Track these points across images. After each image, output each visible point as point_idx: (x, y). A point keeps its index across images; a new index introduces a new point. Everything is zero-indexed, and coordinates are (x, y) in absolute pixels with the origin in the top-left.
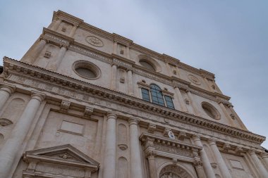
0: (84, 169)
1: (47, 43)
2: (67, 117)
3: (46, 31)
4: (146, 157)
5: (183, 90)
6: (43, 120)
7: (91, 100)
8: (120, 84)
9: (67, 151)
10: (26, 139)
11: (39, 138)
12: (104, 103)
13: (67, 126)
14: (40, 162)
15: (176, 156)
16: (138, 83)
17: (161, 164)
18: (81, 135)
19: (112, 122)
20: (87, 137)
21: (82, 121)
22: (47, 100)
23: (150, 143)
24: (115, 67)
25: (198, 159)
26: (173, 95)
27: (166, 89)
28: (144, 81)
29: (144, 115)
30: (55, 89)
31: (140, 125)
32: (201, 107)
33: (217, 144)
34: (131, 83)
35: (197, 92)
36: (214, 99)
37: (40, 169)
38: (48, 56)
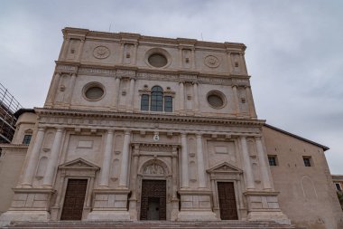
2: (82, 138)
3: (58, 63)
5: (187, 84)
6: (66, 144)
7: (95, 122)
8: (122, 98)
9: (80, 162)
10: (59, 157)
11: (66, 154)
12: (104, 123)
13: (82, 144)
15: (156, 153)
16: (140, 91)
17: (144, 160)
18: (91, 148)
19: (109, 136)
20: (95, 148)
21: (91, 138)
22: (66, 130)
23: (137, 147)
24: (118, 80)
25: (175, 153)
26: (174, 93)
27: (168, 88)
28: (146, 86)
29: (137, 125)
30: (70, 121)
31: (133, 133)
32: (205, 98)
33: (204, 136)
34: (131, 93)
35: (208, 80)
36: (229, 82)
37: (68, 173)
38: (63, 89)
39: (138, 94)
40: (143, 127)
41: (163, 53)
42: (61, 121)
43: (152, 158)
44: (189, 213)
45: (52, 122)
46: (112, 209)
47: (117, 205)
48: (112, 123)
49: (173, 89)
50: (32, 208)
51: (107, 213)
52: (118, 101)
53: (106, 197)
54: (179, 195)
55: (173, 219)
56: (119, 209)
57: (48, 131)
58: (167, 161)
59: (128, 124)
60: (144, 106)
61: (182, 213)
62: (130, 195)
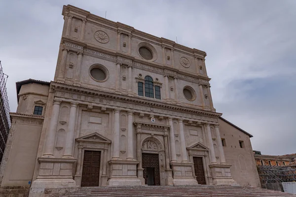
0: (104, 143)
1: (68, 52)
2: (92, 114)
3: (64, 40)
4: (136, 134)
5: (171, 78)
6: (80, 118)
8: (123, 82)
9: (95, 136)
10: (75, 131)
11: (80, 128)
12: (112, 103)
13: (92, 119)
14: (84, 142)
15: (153, 132)
16: (136, 78)
17: (144, 137)
18: (101, 124)
19: (117, 115)
20: (104, 124)
21: (100, 115)
22: (79, 105)
23: (139, 126)
24: (119, 66)
25: (166, 133)
26: (161, 84)
27: (157, 79)
28: (140, 75)
29: (138, 107)
30: (83, 98)
31: (135, 114)
32: (182, 91)
33: (184, 121)
34: (130, 80)
35: (183, 77)
36: (197, 81)
37: (85, 145)
38: (71, 67)
39: (135, 80)
40: (142, 110)
41: (150, 47)
42: (75, 97)
43: (150, 136)
44: (180, 180)
45: (67, 97)
46: (126, 177)
47: (130, 173)
48: (118, 104)
49: (160, 81)
50: (59, 176)
51: (124, 180)
52: (120, 85)
53: (120, 167)
54: (171, 166)
55: (170, 184)
56: (131, 177)
57: (63, 105)
58: (160, 139)
59: (131, 106)
60: (140, 91)
61: (175, 180)
62: (137, 165)
